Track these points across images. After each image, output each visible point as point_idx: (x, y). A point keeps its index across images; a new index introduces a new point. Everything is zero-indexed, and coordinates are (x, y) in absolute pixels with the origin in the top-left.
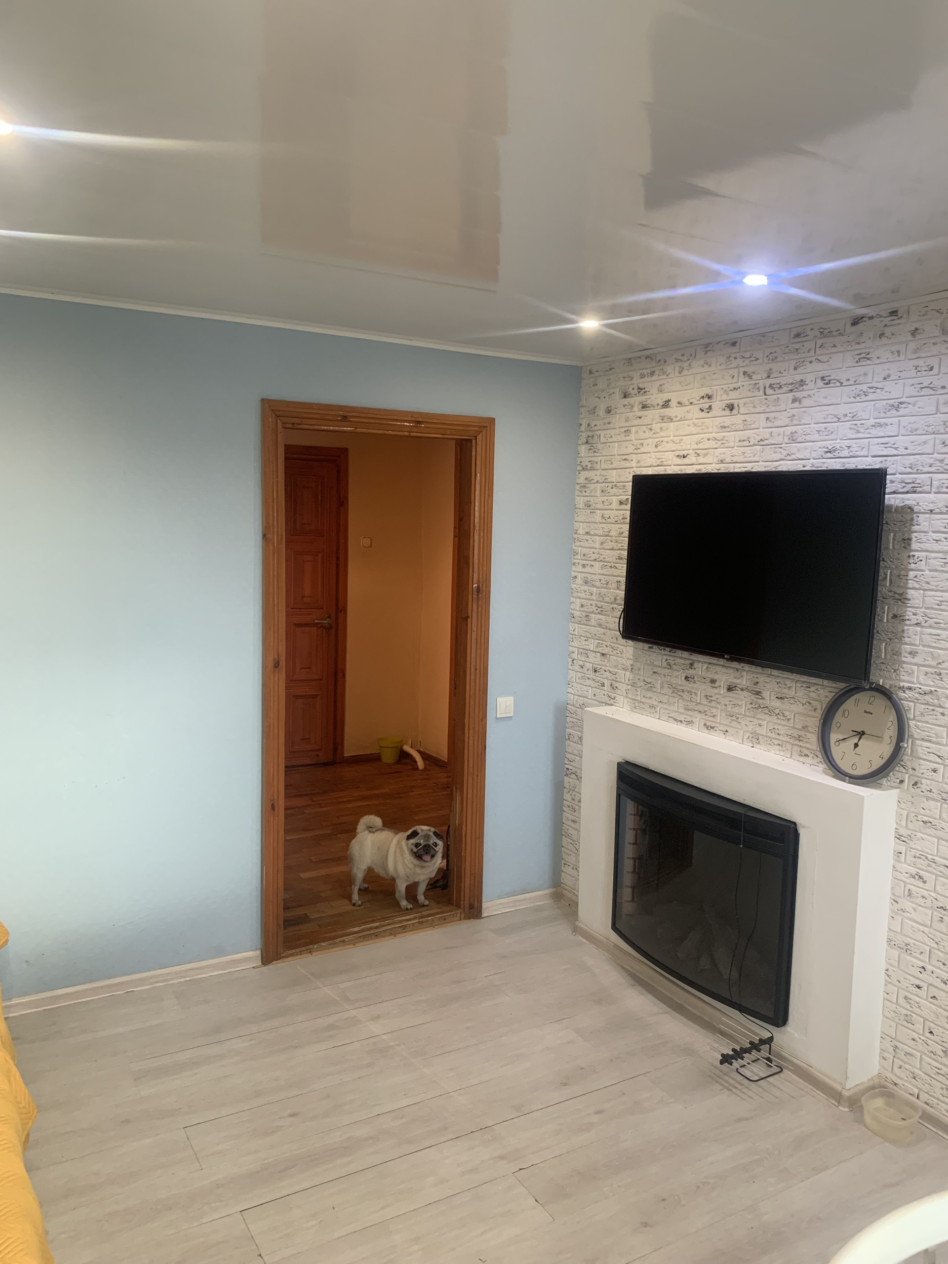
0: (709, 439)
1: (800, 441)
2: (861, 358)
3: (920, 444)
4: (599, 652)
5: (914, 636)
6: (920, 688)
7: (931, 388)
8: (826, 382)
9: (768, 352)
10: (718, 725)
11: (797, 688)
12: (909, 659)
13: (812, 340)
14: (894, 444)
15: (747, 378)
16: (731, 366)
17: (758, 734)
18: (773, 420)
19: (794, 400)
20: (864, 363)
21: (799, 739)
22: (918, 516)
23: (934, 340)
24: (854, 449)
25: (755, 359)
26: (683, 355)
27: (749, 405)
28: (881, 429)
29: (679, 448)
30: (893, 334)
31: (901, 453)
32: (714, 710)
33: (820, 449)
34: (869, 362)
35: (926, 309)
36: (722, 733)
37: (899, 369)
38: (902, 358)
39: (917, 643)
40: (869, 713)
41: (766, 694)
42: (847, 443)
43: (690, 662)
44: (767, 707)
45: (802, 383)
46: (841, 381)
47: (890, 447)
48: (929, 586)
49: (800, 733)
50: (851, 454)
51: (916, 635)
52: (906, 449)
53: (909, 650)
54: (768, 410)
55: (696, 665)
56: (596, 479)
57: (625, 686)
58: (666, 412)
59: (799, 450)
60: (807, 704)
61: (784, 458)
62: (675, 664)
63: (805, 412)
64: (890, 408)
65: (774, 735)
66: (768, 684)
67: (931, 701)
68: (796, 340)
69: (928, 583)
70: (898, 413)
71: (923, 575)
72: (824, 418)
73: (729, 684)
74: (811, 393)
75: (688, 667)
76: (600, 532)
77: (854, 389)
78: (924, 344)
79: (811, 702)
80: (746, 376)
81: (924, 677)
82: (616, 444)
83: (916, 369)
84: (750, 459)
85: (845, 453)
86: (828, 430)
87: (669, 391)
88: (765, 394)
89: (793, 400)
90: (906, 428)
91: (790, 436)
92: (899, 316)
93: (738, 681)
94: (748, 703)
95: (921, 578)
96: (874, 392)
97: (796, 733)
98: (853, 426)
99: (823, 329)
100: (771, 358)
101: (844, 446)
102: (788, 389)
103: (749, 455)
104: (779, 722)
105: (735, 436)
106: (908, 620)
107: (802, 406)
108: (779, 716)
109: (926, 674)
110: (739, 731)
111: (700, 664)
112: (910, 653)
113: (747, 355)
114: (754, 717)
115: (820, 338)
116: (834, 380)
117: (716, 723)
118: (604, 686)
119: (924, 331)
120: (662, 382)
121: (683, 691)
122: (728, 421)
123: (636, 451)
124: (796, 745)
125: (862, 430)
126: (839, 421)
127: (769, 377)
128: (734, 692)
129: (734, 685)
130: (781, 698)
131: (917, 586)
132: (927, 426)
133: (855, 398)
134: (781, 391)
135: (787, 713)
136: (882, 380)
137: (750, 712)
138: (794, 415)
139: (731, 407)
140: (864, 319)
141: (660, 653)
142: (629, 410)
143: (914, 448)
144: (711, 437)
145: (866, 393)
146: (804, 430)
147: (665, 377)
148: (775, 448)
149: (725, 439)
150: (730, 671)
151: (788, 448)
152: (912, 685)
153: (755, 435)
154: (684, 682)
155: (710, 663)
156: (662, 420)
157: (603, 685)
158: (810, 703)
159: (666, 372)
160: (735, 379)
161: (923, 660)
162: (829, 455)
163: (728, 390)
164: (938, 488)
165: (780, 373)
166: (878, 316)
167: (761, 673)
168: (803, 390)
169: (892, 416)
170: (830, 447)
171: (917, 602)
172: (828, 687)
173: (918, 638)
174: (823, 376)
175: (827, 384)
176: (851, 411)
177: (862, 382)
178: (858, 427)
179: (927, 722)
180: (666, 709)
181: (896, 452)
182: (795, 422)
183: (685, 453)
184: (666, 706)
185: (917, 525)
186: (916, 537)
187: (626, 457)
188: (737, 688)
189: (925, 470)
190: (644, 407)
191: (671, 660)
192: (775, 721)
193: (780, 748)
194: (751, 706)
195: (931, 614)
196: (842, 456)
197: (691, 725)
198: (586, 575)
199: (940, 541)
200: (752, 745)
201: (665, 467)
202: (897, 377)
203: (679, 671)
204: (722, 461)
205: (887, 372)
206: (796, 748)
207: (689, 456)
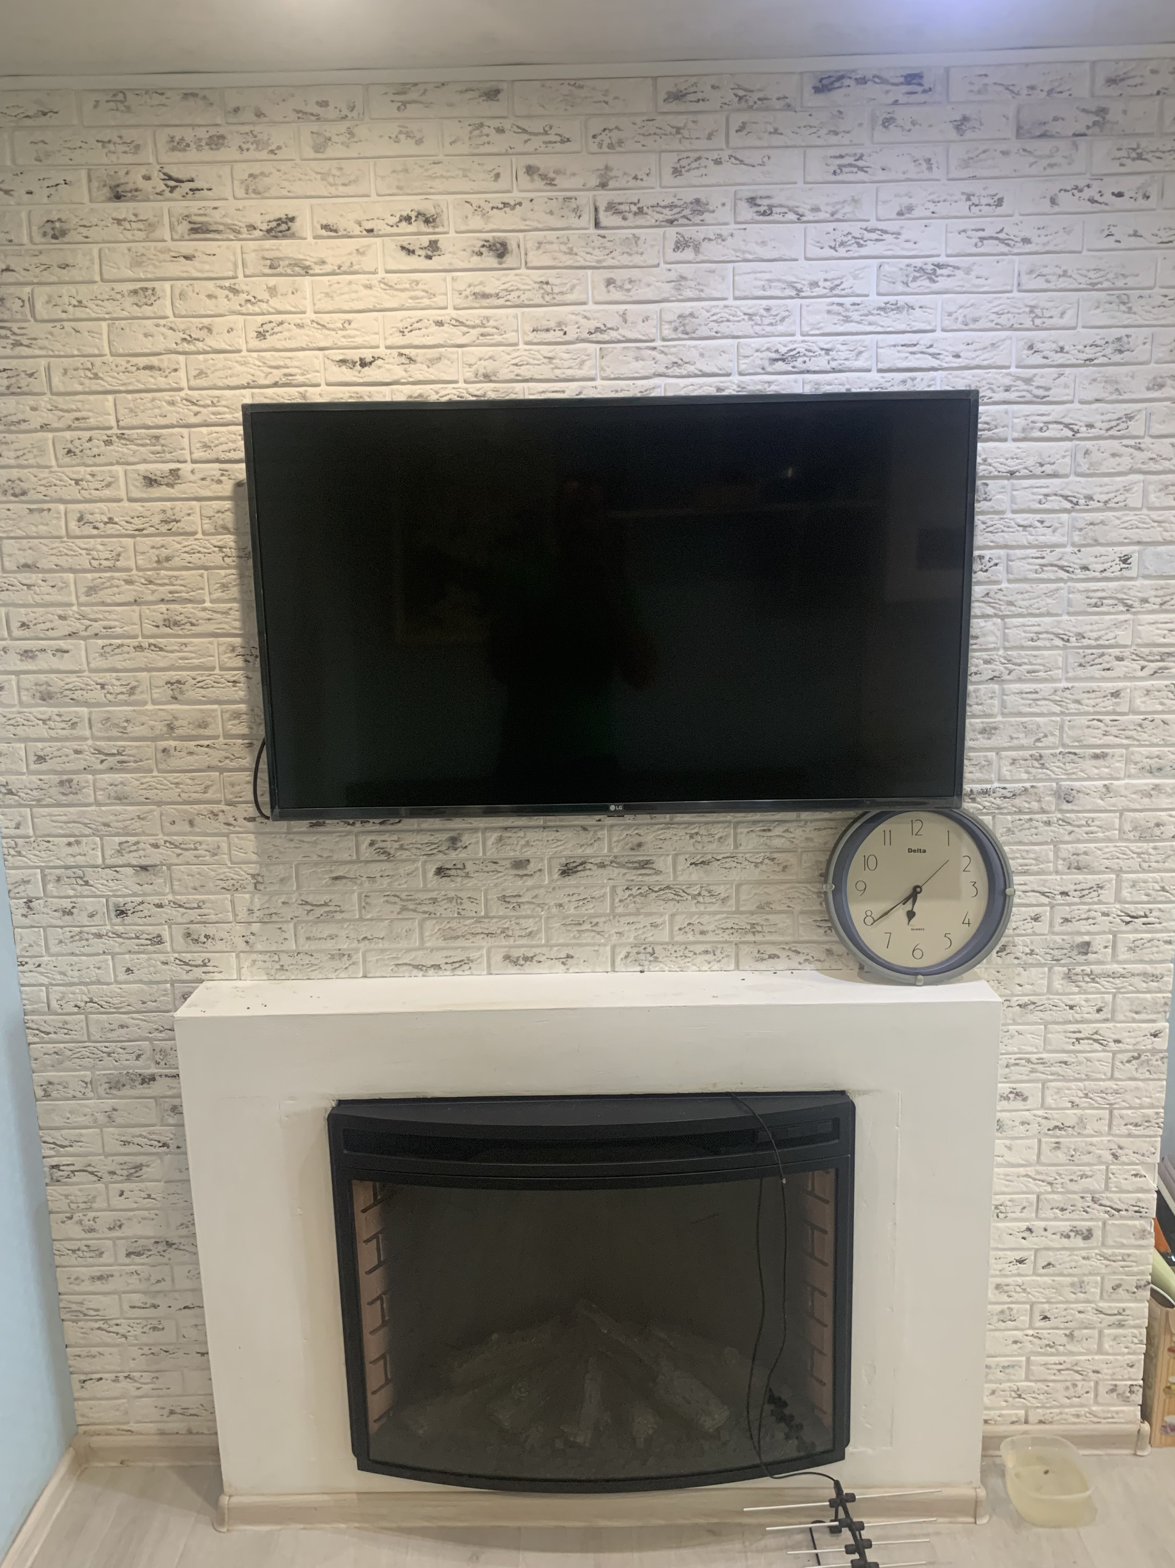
0: (440, 324)
1: (705, 334)
2: (845, 166)
3: (985, 348)
4: (129, 865)
5: (989, 701)
6: (1004, 788)
7: (1002, 241)
8: (762, 209)
9: (596, 126)
10: (544, 950)
11: (739, 837)
12: (983, 741)
13: (716, 111)
14: (931, 346)
15: (539, 184)
16: (487, 149)
17: (650, 943)
18: (628, 286)
19: (681, 245)
20: (851, 177)
21: (753, 929)
22: (987, 485)
23: (1004, 147)
24: (842, 354)
25: (558, 139)
26: (324, 104)
27: (555, 247)
28: (898, 316)
29: (344, 342)
30: (914, 123)
31: (946, 365)
32: (530, 924)
33: (758, 354)
34: (861, 176)
35: (985, 80)
36: (558, 963)
37: (933, 197)
38: (936, 173)
39: (996, 710)
40: (919, 851)
41: (664, 863)
42: (824, 342)
43: (446, 836)
44: (668, 887)
45: (698, 206)
46: (800, 211)
47: (922, 353)
48: (1013, 608)
49: (755, 919)
50: (834, 364)
51: (992, 698)
52: (958, 356)
53: (980, 727)
54: (610, 262)
55: (466, 839)
56: (36, 421)
57: (239, 929)
58: (285, 248)
59: (702, 355)
60: (766, 861)
61: (665, 370)
62: (402, 848)
63: (713, 272)
64: (917, 274)
65: (691, 937)
66: (669, 843)
67: (1027, 805)
68: (673, 106)
69: (1011, 603)
70: (935, 287)
71: (1001, 590)
72: (764, 288)
73: (564, 861)
74: (724, 230)
75: (443, 848)
76: (84, 561)
77: (831, 230)
78: (984, 152)
79: (775, 855)
80: (536, 177)
81: (1010, 768)
82: (104, 324)
83: (968, 199)
84: (569, 373)
85: (822, 362)
86: (773, 312)
87: (284, 192)
88: (597, 225)
89: (677, 242)
90: (954, 316)
91: (677, 324)
92: (926, 87)
93: (589, 851)
94: (619, 890)
95: (998, 596)
96: (877, 240)
97: (743, 921)
98: (835, 308)
99: (745, 90)
100: (607, 141)
101: (815, 348)
102: (660, 217)
103: (566, 364)
104: (702, 908)
105: (516, 317)
106: (976, 674)
107: (701, 257)
108: (701, 899)
109: (1014, 761)
110: (601, 949)
111: (480, 834)
112: (983, 731)
113: (536, 126)
114: (637, 913)
115: (739, 110)
116: (781, 206)
117: (542, 946)
118: (161, 942)
119: (981, 124)
120: (256, 169)
121: (434, 901)
122: (493, 282)
123: (186, 347)
124: (745, 943)
125: (855, 316)
126: (798, 296)
127: (603, 185)
128: (582, 874)
129: (579, 861)
130: (703, 863)
131: (990, 611)
132: (997, 313)
133: (834, 248)
134: (640, 221)
135: (721, 890)
136: (894, 216)
137: (626, 906)
138: (683, 278)
139: (500, 250)
140: (846, 82)
141: (349, 833)
142: (141, 235)
143: (974, 355)
144: (446, 319)
145: (861, 242)
146: (714, 311)
147: (264, 154)
148: (638, 348)
149: (491, 323)
150: (569, 834)
151: (673, 350)
152: (988, 786)
153: (579, 319)
154: (433, 881)
155: (506, 829)
156: (271, 267)
157: (158, 940)
158: (773, 859)
159: (267, 144)
160: (502, 183)
161: (1007, 739)
162: (780, 366)
163: (487, 207)
164: (1024, 430)
165: (636, 178)
166: (877, 80)
167: (648, 824)
168: (703, 223)
169: (922, 290)
170: (783, 350)
171: (991, 639)
172: (812, 821)
173: (996, 702)
174: (753, 195)
175: (764, 214)
176: (829, 276)
177: (848, 216)
178: (847, 310)
179: (1020, 843)
180: (383, 951)
181: (935, 363)
182: (688, 293)
183: (367, 354)
184: (385, 945)
185: (985, 499)
186: (984, 523)
187: (154, 361)
188: (588, 866)
189: (997, 397)
190: (199, 230)
191: (389, 841)
192: (694, 909)
193: (710, 957)
194: (628, 892)
195: (1021, 657)
196: (813, 368)
197: (466, 967)
198: (42, 678)
199: (1030, 526)
200: (639, 968)
201: (302, 389)
202: (928, 213)
203: (414, 861)
204: (486, 376)
205: (906, 201)
206: (745, 950)
207: (379, 362)
